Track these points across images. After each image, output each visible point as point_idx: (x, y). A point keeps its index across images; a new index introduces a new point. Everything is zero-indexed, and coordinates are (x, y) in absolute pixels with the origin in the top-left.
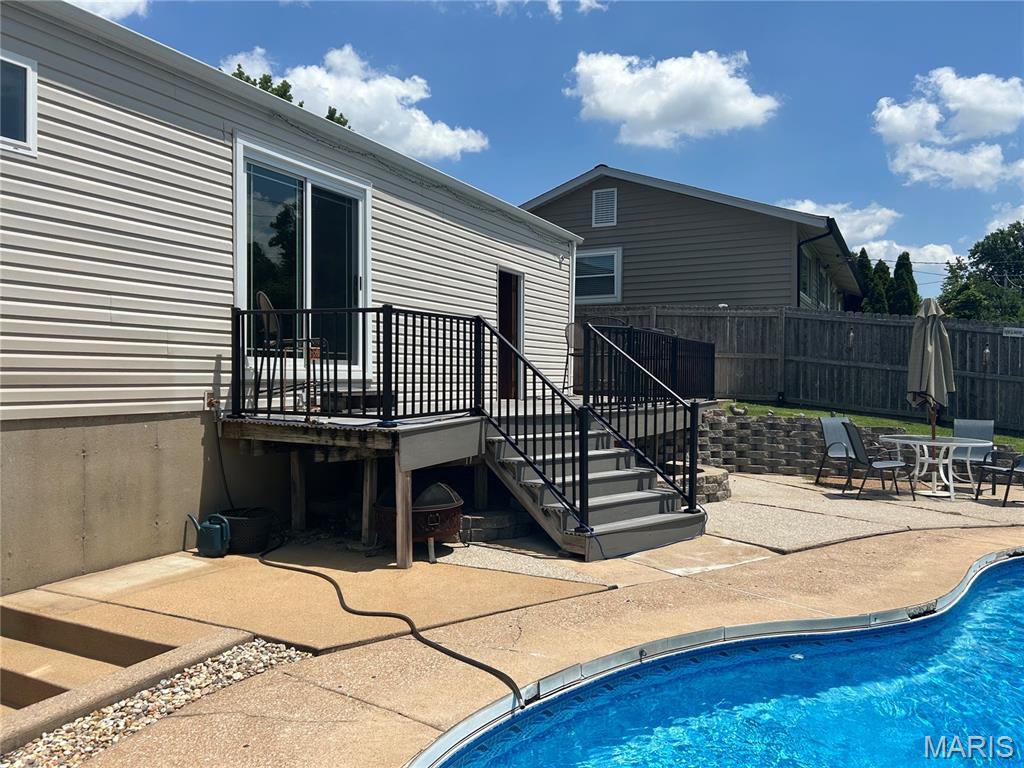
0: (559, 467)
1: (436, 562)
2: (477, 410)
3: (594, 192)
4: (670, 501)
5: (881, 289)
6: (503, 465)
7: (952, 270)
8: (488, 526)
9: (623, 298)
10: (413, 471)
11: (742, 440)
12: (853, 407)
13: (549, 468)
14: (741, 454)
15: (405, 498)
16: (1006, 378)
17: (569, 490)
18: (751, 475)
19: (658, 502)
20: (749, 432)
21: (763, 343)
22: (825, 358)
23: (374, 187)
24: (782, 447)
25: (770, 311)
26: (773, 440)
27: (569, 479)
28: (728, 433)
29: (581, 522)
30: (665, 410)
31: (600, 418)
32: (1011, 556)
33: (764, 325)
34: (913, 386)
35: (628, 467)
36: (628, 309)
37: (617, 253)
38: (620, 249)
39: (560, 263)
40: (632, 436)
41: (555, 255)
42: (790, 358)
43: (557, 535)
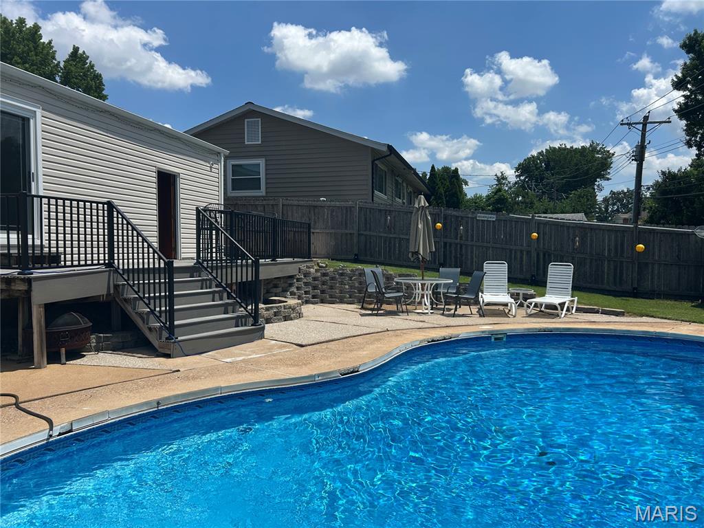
0: (158, 301)
1: (65, 364)
2: (110, 265)
3: (246, 120)
4: (243, 320)
5: (442, 190)
6: (125, 300)
7: (498, 180)
8: (116, 340)
9: (267, 193)
10: (45, 304)
11: (324, 283)
13: (152, 301)
14: (323, 292)
15: (39, 322)
17: (163, 315)
18: (327, 305)
19: (234, 321)
20: (328, 278)
21: (346, 224)
22: (381, 232)
23: (43, 109)
24: (347, 287)
25: (350, 203)
26: (342, 283)
28: (315, 279)
29: (170, 333)
31: (206, 269)
32: (429, 342)
33: (347, 211)
34: (412, 249)
35: (221, 299)
36: (265, 200)
37: (262, 162)
38: (264, 160)
39: (211, 167)
40: (234, 281)
41: (206, 162)
42: (362, 232)
43: (156, 343)
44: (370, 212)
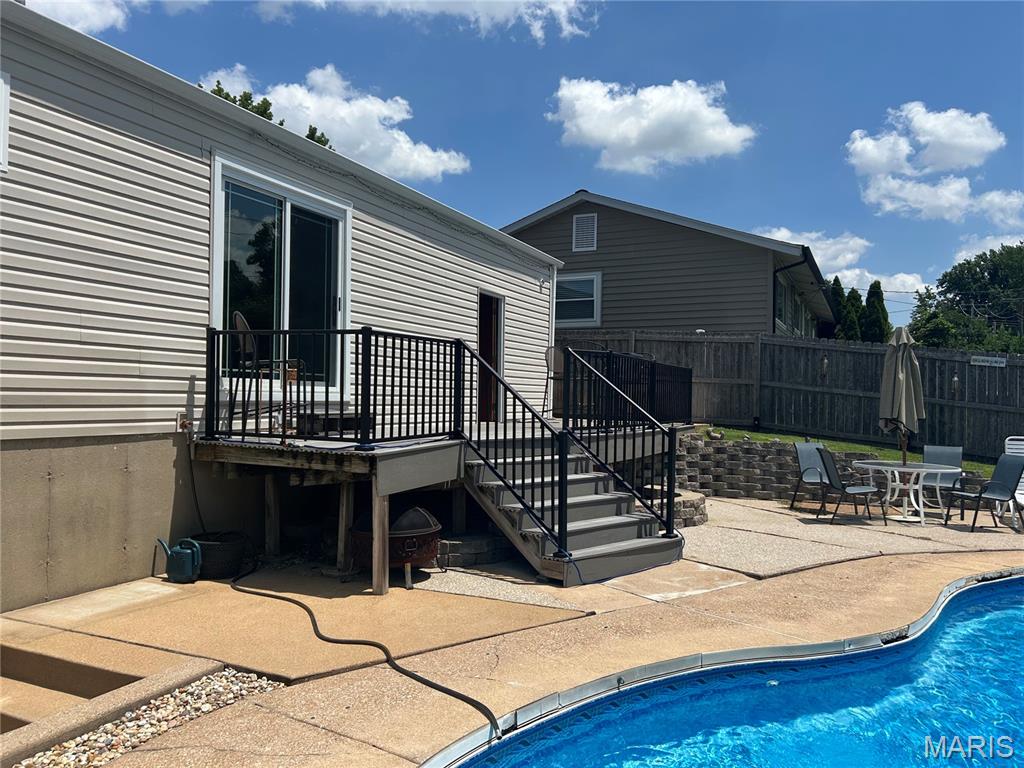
0: (538, 492)
1: (412, 588)
2: (456, 434)
3: (575, 217)
4: (648, 526)
5: (854, 316)
6: (481, 489)
7: (921, 298)
8: (466, 550)
9: (602, 322)
10: (390, 495)
11: (718, 464)
12: (827, 432)
13: (528, 492)
14: (717, 478)
15: (382, 523)
16: (973, 405)
17: (548, 515)
18: (726, 500)
19: (635, 528)
20: (725, 456)
21: (739, 370)
22: (800, 384)
23: (354, 208)
24: (758, 471)
25: (747, 337)
26: (748, 465)
27: (548, 503)
28: (704, 457)
29: (560, 547)
30: (644, 435)
31: (579, 442)
32: (979, 581)
33: (740, 351)
34: (885, 412)
35: (606, 491)
36: (608, 333)
37: (596, 277)
38: (599, 274)
39: (541, 286)
40: (611, 460)
41: (535, 278)
42: (765, 383)
43: (535, 561)
44: (781, 351)
